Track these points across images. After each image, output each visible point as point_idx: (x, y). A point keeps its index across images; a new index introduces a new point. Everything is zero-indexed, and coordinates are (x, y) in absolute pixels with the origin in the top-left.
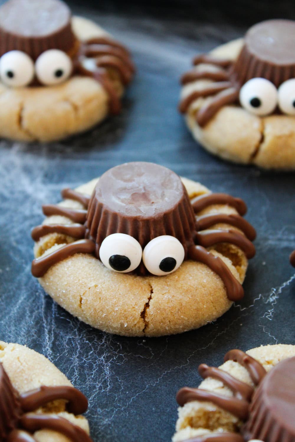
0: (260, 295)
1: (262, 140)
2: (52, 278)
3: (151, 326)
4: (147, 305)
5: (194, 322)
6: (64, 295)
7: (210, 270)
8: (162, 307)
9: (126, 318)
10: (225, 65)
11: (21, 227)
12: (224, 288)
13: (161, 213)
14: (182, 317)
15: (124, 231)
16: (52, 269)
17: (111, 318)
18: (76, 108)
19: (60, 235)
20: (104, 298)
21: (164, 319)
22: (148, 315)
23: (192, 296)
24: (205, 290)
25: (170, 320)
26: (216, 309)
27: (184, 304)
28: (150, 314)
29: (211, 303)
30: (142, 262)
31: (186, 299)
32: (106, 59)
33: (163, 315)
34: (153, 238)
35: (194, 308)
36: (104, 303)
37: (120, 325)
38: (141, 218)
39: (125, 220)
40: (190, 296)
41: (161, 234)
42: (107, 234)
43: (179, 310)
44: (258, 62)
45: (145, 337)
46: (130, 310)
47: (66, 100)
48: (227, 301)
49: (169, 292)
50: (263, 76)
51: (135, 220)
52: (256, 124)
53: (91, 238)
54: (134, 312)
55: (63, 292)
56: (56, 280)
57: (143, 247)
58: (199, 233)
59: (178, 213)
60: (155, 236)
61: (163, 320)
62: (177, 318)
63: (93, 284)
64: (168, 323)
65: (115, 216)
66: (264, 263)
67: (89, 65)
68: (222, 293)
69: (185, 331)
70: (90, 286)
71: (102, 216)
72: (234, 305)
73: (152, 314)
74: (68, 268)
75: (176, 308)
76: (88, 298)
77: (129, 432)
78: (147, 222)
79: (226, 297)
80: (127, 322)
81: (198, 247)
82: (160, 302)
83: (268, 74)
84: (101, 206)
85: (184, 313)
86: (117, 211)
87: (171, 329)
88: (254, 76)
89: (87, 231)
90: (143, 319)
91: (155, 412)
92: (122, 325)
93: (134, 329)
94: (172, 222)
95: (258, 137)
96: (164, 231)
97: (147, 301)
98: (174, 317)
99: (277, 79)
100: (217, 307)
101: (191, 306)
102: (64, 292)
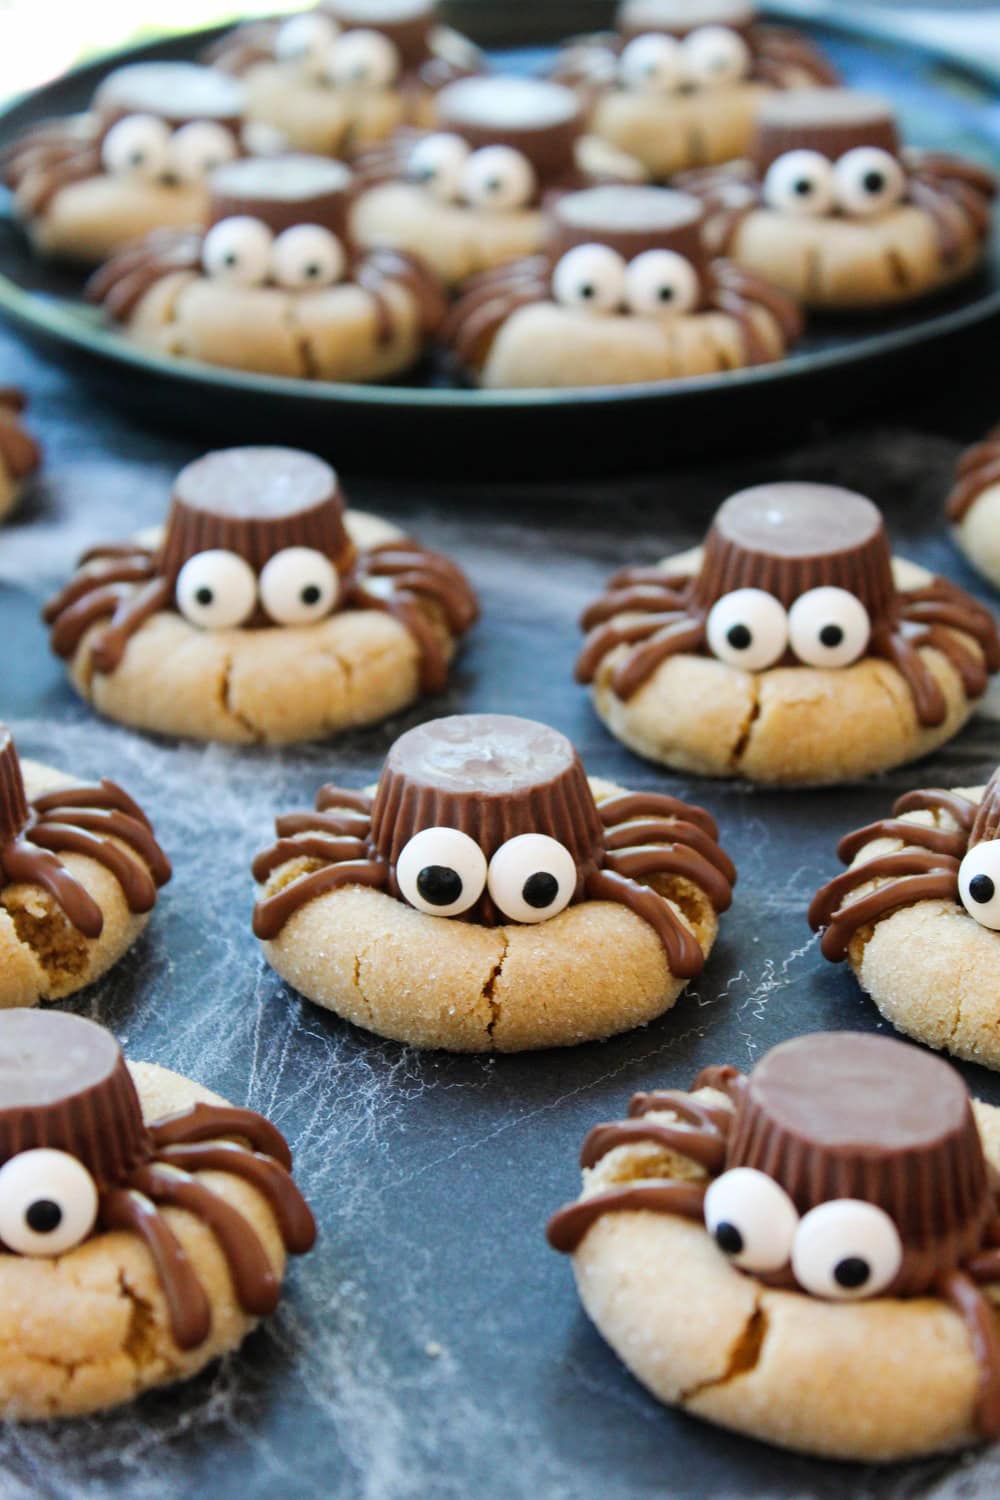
0: (741, 972)
1: (756, 712)
2: (296, 934)
3: (506, 1014)
4: (497, 971)
5: (598, 1012)
6: (321, 965)
7: (631, 914)
8: (529, 972)
9: (453, 995)
10: (678, 585)
11: (224, 885)
12: (662, 949)
13: (527, 788)
14: (571, 995)
15: (449, 822)
16: (296, 917)
17: (420, 999)
18: (347, 669)
19: (313, 860)
20: (407, 957)
21: (533, 997)
22: (500, 990)
23: (592, 955)
24: (620, 948)
25: (547, 1004)
26: (644, 991)
27: (575, 970)
28: (503, 988)
29: (633, 976)
30: (486, 893)
31: (579, 960)
32: (412, 578)
33: (530, 988)
34: (509, 838)
35: (598, 980)
36: (406, 967)
37: (439, 1012)
38: (484, 794)
39: (450, 801)
40: (588, 956)
41: (525, 831)
42: (415, 829)
43: (565, 981)
44: (744, 555)
45: (494, 1053)
46: (460, 977)
47: (326, 650)
48: (668, 976)
49: (542, 946)
50: (755, 584)
51: (473, 801)
52: (743, 683)
53: (379, 859)
54: (468, 981)
55: (320, 957)
56: (305, 935)
57: (489, 858)
58: (609, 853)
59: (562, 793)
60: (514, 834)
61: (531, 1001)
62: (560, 999)
63: (385, 932)
64: (542, 1008)
65: (430, 794)
66: (756, 940)
67: (380, 587)
68: (656, 958)
69: (580, 1034)
70: (375, 935)
71: (403, 800)
72: (686, 992)
73: (508, 988)
74: (330, 909)
75: (557, 975)
76: (373, 961)
77: (459, 1196)
78: (496, 803)
79: (667, 968)
80: (455, 1005)
81: (608, 874)
82: (524, 962)
83: (765, 578)
84: (401, 781)
85: (576, 989)
86: (433, 784)
87: (547, 1025)
88: (736, 586)
89: (372, 848)
90: (487, 999)
91: (513, 1167)
92: (444, 1011)
93: (469, 1021)
94: (548, 809)
95: (747, 708)
96: (532, 825)
97: (496, 963)
98: (554, 997)
99: (785, 587)
100: (646, 988)
101: (590, 975)
102: (322, 955)
